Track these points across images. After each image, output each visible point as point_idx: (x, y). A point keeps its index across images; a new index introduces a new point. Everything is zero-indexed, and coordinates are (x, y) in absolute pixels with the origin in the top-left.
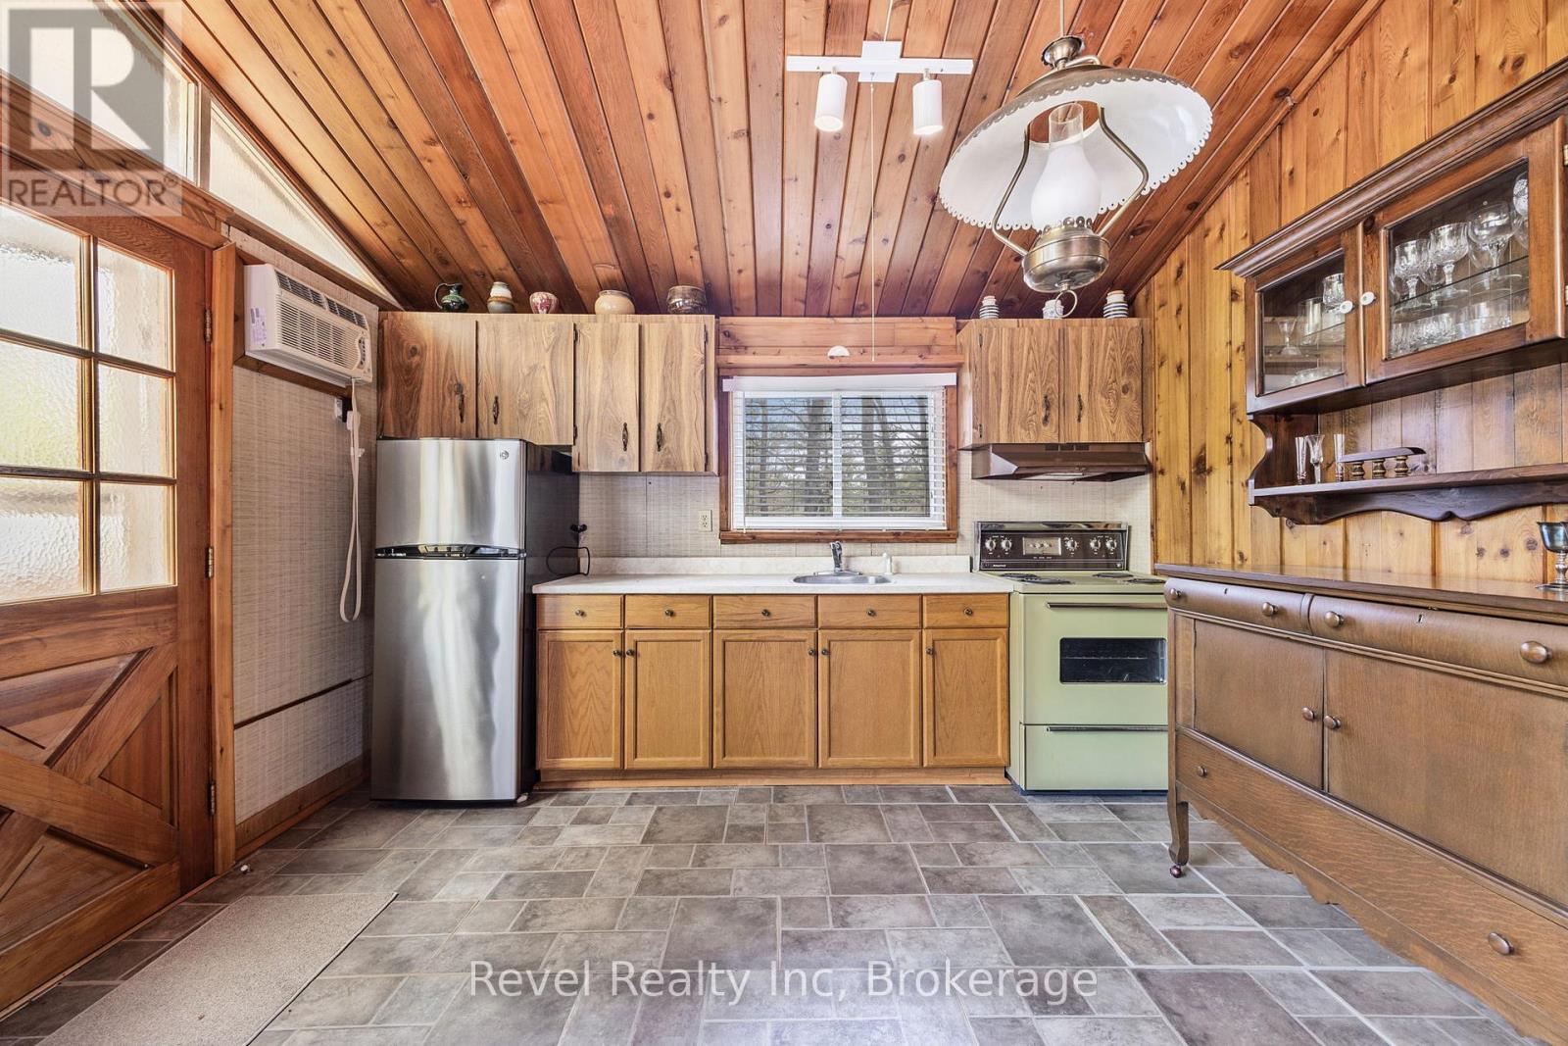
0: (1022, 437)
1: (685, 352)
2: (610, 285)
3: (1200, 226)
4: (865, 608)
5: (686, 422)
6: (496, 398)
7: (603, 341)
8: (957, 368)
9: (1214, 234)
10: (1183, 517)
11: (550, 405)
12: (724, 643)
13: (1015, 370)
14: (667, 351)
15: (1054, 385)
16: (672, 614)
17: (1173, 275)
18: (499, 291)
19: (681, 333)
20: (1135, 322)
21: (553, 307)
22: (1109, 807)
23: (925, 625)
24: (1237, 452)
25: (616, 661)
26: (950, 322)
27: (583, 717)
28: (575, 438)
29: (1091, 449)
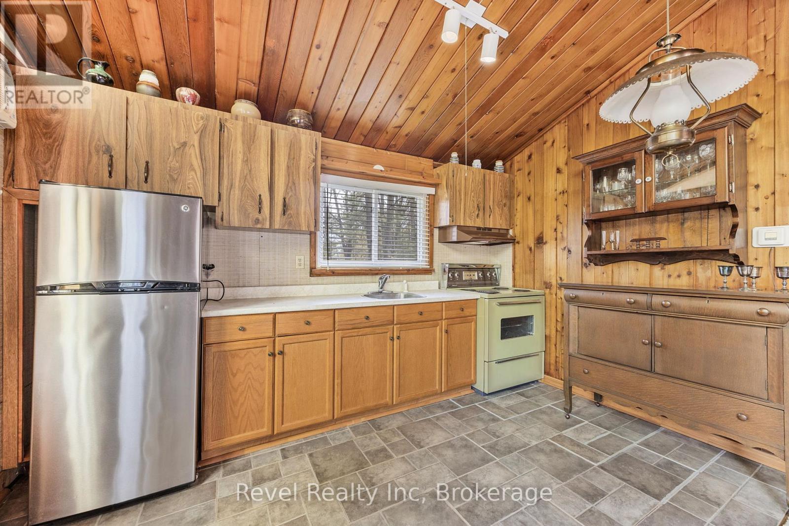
0: (469, 223)
1: (303, 152)
2: (246, 96)
3: (542, 138)
4: (417, 311)
5: (303, 198)
6: (147, 163)
7: (243, 134)
8: (436, 186)
9: (549, 143)
10: (530, 262)
11: (198, 174)
12: (342, 338)
13: (467, 190)
14: (290, 150)
15: (481, 200)
16: (308, 323)
17: (526, 158)
18: (147, 77)
19: (300, 140)
20: (507, 175)
21: (197, 101)
22: (517, 393)
23: (444, 318)
24: (559, 235)
25: (269, 360)
26: (430, 162)
27: (242, 404)
28: (219, 200)
29: (493, 231)
